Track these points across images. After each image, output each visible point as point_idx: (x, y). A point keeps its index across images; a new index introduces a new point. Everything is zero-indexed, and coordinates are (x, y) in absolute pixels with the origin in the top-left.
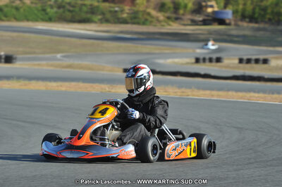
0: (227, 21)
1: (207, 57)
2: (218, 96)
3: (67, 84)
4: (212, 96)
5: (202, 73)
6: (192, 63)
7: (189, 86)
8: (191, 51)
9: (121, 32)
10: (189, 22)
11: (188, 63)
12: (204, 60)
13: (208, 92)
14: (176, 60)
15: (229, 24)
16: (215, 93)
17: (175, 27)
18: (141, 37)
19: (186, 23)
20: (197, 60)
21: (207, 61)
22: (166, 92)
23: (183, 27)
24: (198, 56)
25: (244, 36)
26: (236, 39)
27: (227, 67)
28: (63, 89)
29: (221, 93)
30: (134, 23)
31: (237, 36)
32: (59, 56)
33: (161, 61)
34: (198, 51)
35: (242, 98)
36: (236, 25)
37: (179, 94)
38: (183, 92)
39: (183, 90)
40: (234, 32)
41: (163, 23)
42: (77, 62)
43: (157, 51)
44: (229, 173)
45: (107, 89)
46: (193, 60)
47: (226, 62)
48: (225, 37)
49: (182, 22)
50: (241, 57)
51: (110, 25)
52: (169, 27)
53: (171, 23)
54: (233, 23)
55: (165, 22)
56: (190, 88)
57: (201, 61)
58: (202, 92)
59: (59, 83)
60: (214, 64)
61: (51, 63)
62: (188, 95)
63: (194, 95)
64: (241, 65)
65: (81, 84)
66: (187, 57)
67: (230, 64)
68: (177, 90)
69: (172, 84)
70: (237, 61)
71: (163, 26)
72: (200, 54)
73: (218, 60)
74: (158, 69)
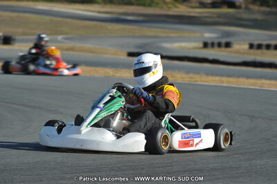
0: (238, 4)
1: (216, 41)
2: (228, 82)
4: (223, 82)
5: (211, 58)
6: (200, 48)
7: (197, 72)
8: (198, 35)
9: (125, 14)
10: (197, 5)
11: (195, 48)
12: (213, 45)
13: (217, 78)
14: (184, 44)
15: (239, 7)
16: (225, 79)
17: (182, 10)
19: (194, 5)
20: (206, 45)
21: (216, 46)
22: (173, 77)
23: (191, 10)
24: (206, 40)
25: (255, 20)
27: (237, 52)
29: (231, 79)
30: (139, 5)
32: (60, 38)
33: (167, 45)
34: (207, 35)
35: (253, 84)
36: (247, 8)
37: (187, 80)
38: (191, 78)
39: (191, 75)
40: (245, 16)
41: (170, 5)
42: (78, 45)
43: (163, 35)
45: (111, 73)
46: (201, 45)
47: (236, 47)
49: (190, 5)
50: (252, 42)
51: (113, 6)
52: (176, 9)
53: (178, 5)
54: (243, 6)
55: (172, 3)
56: (198, 74)
57: (210, 45)
58: (211, 78)
60: (223, 49)
62: (196, 81)
63: (202, 81)
64: (252, 51)
65: (84, 68)
66: (194, 41)
67: (240, 49)
68: (184, 76)
69: (180, 69)
70: (247, 47)
71: (169, 8)
72: (209, 38)
73: (228, 45)
74: (164, 54)
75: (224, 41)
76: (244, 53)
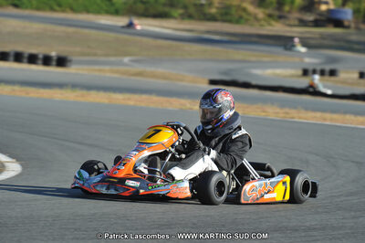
0: (346, 23)
1: (319, 68)
2: (331, 120)
3: (136, 97)
4: (325, 119)
6: (298, 76)
7: (294, 106)
8: (296, 60)
9: (208, 32)
10: (296, 22)
11: (292, 76)
12: (314, 72)
13: (318, 114)
14: (278, 71)
15: (348, 27)
16: (328, 116)
17: (278, 28)
18: (234, 39)
19: (292, 23)
20: (305, 73)
22: (264, 112)
23: (288, 29)
24: (306, 67)
26: (356, 47)
27: (344, 82)
28: (131, 103)
29: (335, 116)
30: (224, 21)
31: (359, 43)
32: (126, 59)
33: (258, 72)
34: (307, 60)
35: (362, 123)
36: (358, 28)
37: (281, 115)
38: (287, 113)
39: (287, 110)
40: (354, 38)
41: (263, 22)
42: (149, 69)
43: (253, 59)
44: (344, 221)
45: (188, 106)
46: (300, 72)
47: (342, 75)
48: (342, 44)
49: (288, 22)
50: (362, 70)
51: (193, 22)
52: (270, 28)
53: (273, 22)
54: (353, 25)
55: (265, 20)
56: (295, 108)
57: (310, 73)
58: (311, 114)
59: (127, 96)
60: (327, 78)
61: (115, 68)
62: (293, 118)
63: (300, 118)
64: (362, 81)
65: (155, 98)
66: (292, 68)
67: (348, 79)
68: (278, 110)
69: (272, 102)
70: (356, 75)
71: (262, 26)
72: (309, 64)
73: (333, 73)
74: (254, 82)
75: (328, 68)
76: (352, 84)
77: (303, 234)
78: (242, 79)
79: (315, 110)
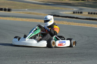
1: (77, 11)
2: (81, 25)
5: (76, 17)
6: (72, 14)
8: (72, 9)
9: (48, 2)
11: (70, 14)
12: (76, 12)
13: (77, 24)
14: (67, 12)
15: (85, 1)
16: (80, 24)
18: (55, 4)
20: (74, 13)
21: (77, 13)
22: (63, 23)
23: (69, 1)
24: (74, 11)
25: (90, 5)
26: (87, 6)
27: (84, 15)
32: (26, 9)
33: (61, 12)
34: (74, 9)
35: (89, 26)
36: (88, 1)
37: (67, 24)
39: (69, 22)
40: (87, 3)
43: (60, 9)
46: (73, 13)
47: (84, 13)
48: (84, 5)
50: (89, 12)
52: (65, 1)
56: (71, 22)
57: (75, 13)
58: (75, 24)
59: (27, 19)
60: (80, 14)
61: (23, 12)
62: (71, 24)
64: (89, 15)
65: (34, 19)
66: (70, 11)
68: (67, 22)
70: (87, 13)
73: (81, 13)
74: (60, 15)
75: (80, 11)
76: (86, 15)
77: (73, 55)
78: (57, 14)
79: (76, 22)
